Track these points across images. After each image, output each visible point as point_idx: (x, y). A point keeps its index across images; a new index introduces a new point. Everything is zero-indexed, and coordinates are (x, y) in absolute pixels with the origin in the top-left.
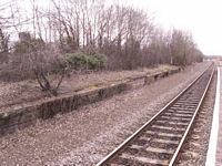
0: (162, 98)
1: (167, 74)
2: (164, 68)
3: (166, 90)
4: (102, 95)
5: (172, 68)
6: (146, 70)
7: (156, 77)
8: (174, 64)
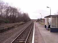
0: (22, 29)
1: (22, 24)
2: (22, 22)
3: (23, 28)
4: (9, 29)
5: (23, 22)
6: (18, 23)
7: (20, 25)
8: (24, 22)
